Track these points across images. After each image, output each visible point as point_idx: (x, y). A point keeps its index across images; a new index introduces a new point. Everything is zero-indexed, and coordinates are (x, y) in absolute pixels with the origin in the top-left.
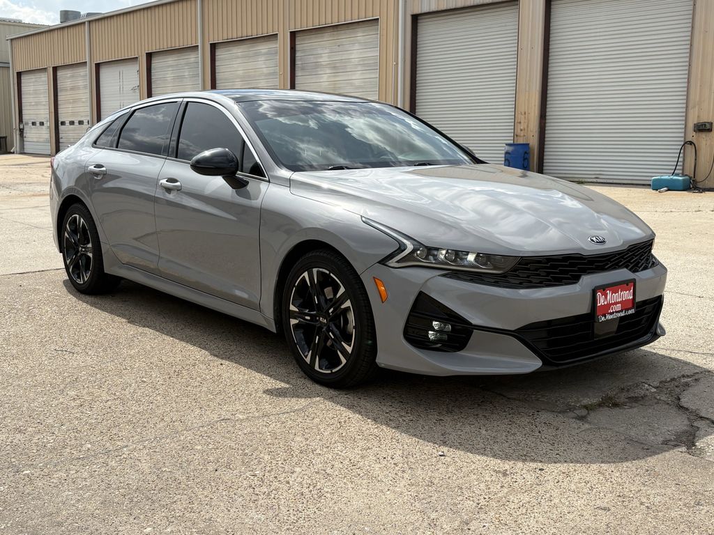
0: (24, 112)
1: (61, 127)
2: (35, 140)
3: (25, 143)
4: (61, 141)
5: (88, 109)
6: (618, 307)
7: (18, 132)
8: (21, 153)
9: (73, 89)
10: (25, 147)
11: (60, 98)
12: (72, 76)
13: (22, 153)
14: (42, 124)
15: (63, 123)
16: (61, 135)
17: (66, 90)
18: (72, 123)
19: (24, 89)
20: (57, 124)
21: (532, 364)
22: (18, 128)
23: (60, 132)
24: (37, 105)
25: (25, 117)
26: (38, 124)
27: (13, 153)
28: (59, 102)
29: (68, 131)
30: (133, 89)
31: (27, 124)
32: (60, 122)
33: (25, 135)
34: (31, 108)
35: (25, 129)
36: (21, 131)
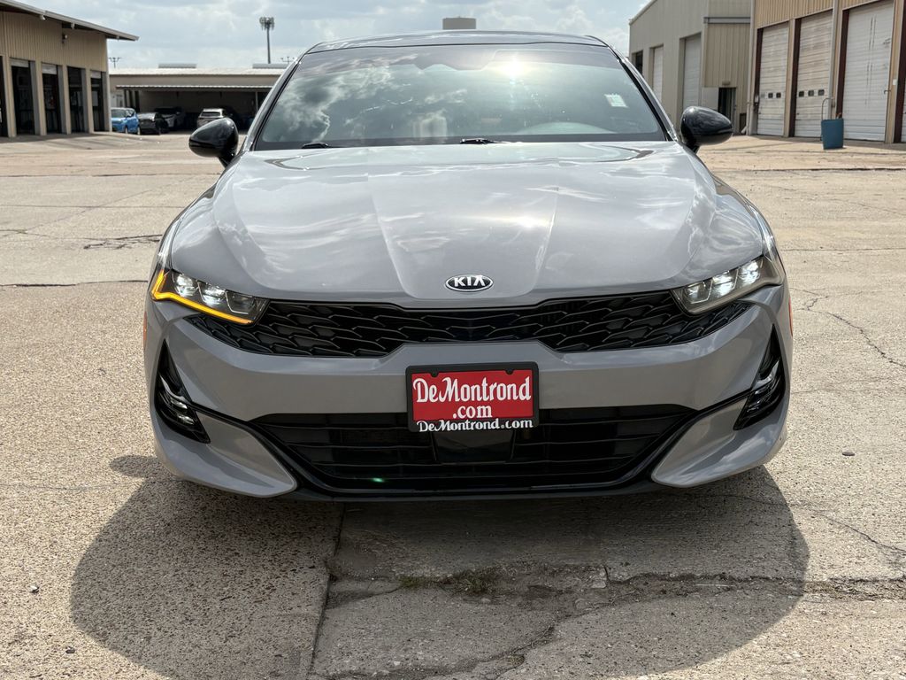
0: (762, 81)
1: (799, 100)
2: (770, 116)
3: (759, 121)
4: (797, 117)
5: (828, 74)
6: (487, 411)
7: (752, 107)
8: (753, 135)
9: (816, 47)
10: (759, 126)
11: (801, 60)
12: (817, 30)
13: (755, 134)
14: (779, 95)
15: (802, 94)
16: (798, 110)
17: (809, 49)
18: (811, 93)
19: (764, 50)
20: (795, 94)
21: (276, 482)
22: (752, 102)
23: (798, 106)
24: (775, 71)
25: (762, 87)
26: (775, 96)
27: (745, 134)
28: (800, 66)
29: (807, 104)
30: (886, 43)
31: (763, 96)
32: (798, 93)
33: (760, 110)
34: (770, 74)
35: (761, 103)
36: (756, 106)
